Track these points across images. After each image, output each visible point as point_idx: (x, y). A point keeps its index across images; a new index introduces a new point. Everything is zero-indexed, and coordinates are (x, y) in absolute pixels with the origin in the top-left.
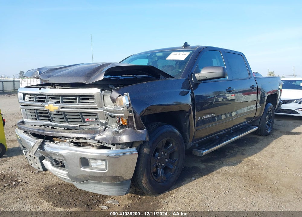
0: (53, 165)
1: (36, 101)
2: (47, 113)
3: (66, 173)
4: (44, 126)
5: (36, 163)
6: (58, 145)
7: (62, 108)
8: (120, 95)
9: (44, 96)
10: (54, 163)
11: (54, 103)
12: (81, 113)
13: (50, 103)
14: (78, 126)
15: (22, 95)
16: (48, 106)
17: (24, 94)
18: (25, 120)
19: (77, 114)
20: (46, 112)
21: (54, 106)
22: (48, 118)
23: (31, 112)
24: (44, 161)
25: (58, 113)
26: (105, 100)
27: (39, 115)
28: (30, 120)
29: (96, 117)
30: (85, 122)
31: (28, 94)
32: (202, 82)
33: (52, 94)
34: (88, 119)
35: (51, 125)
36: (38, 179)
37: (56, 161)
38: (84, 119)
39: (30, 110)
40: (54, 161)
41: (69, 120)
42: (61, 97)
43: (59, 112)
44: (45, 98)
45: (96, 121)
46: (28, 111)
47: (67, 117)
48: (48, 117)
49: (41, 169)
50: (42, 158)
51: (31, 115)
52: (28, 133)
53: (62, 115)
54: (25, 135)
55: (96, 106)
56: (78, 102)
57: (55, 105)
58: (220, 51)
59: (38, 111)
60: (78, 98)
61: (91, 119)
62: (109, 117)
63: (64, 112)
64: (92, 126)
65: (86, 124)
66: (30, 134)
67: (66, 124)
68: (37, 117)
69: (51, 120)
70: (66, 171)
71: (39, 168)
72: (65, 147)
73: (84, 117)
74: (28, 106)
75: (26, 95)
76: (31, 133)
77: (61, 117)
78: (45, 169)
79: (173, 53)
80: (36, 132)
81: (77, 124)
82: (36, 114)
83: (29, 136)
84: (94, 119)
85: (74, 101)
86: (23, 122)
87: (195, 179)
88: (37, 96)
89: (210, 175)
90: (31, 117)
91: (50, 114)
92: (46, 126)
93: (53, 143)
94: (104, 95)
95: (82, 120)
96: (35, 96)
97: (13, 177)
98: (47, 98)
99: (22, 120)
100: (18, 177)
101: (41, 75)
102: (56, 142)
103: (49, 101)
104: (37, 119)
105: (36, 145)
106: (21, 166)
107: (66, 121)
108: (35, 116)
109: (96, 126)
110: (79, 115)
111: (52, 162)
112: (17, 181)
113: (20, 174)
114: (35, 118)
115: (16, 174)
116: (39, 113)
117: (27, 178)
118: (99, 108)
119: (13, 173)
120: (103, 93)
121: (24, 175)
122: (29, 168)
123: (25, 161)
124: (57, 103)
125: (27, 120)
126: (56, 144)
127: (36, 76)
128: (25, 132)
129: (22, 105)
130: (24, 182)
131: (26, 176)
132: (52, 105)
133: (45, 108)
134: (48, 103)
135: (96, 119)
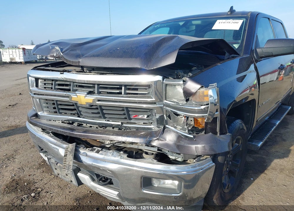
0: (93, 180)
1: (55, 89)
2: (73, 105)
3: (117, 193)
4: (68, 122)
5: (67, 175)
6: (102, 154)
7: (99, 101)
8: (202, 87)
9: (68, 83)
10: (95, 178)
11: (86, 93)
12: (127, 108)
13: (79, 93)
15: (34, 79)
16: (76, 97)
17: (37, 79)
18: (39, 113)
19: (121, 109)
20: (71, 104)
21: (86, 98)
22: (74, 112)
23: (47, 103)
24: (79, 174)
25: (91, 107)
26: (167, 91)
27: (60, 107)
28: (45, 114)
29: (149, 113)
30: (130, 119)
31: (42, 79)
32: (263, 59)
33: (84, 81)
34: (136, 116)
35: (77, 121)
36: (62, 186)
37: (98, 176)
38: (129, 115)
39: (46, 100)
40: (95, 175)
41: (106, 116)
42: (96, 86)
43: (92, 105)
44: (69, 85)
45: (147, 119)
46: (42, 101)
47: (105, 112)
48: (74, 110)
49: (75, 182)
50: (76, 171)
51: (48, 107)
52: (48, 133)
53: (97, 109)
54: (45, 135)
55: (154, 99)
56: (123, 93)
57: (87, 96)
58: (269, 19)
59: (59, 103)
60: (123, 88)
61: (140, 116)
62: (172, 115)
63: (100, 106)
64: (141, 124)
65: (132, 121)
66: (51, 134)
67: (103, 121)
68: (57, 110)
69: (78, 115)
70: (115, 189)
71: (71, 181)
72: (113, 158)
73: (131, 113)
74: (44, 95)
75: (40, 81)
76: (52, 133)
77: (96, 111)
78: (80, 183)
79: (218, 21)
80: (60, 131)
81: (119, 122)
82: (56, 106)
83: (52, 137)
84: (146, 116)
85: (118, 91)
86: (36, 115)
87: (254, 180)
89: (266, 172)
90: (47, 109)
91: (78, 107)
92: (71, 122)
93: (92, 150)
94: (166, 85)
95: (126, 116)
96: (54, 82)
97: (29, 183)
98: (74, 86)
99: (34, 113)
100: (36, 184)
101: (65, 54)
102: (96, 150)
103: (76, 90)
104: (56, 112)
105: (68, 153)
106: (34, 165)
107: (102, 117)
108: (54, 108)
109: (148, 125)
110: (124, 110)
111: (93, 176)
112: (36, 191)
113: (36, 179)
114: (55, 110)
115: (31, 178)
116: (61, 105)
117: (47, 185)
118: (157, 103)
119: (27, 178)
120: (164, 81)
121: (41, 180)
122: (44, 169)
123: (36, 157)
124: (90, 93)
125: (43, 113)
126: (98, 152)
127: (55, 55)
128: (44, 130)
129: (35, 94)
130: (44, 191)
131: (45, 181)
132: (84, 97)
133: (72, 100)
134: (76, 92)
135: (148, 116)
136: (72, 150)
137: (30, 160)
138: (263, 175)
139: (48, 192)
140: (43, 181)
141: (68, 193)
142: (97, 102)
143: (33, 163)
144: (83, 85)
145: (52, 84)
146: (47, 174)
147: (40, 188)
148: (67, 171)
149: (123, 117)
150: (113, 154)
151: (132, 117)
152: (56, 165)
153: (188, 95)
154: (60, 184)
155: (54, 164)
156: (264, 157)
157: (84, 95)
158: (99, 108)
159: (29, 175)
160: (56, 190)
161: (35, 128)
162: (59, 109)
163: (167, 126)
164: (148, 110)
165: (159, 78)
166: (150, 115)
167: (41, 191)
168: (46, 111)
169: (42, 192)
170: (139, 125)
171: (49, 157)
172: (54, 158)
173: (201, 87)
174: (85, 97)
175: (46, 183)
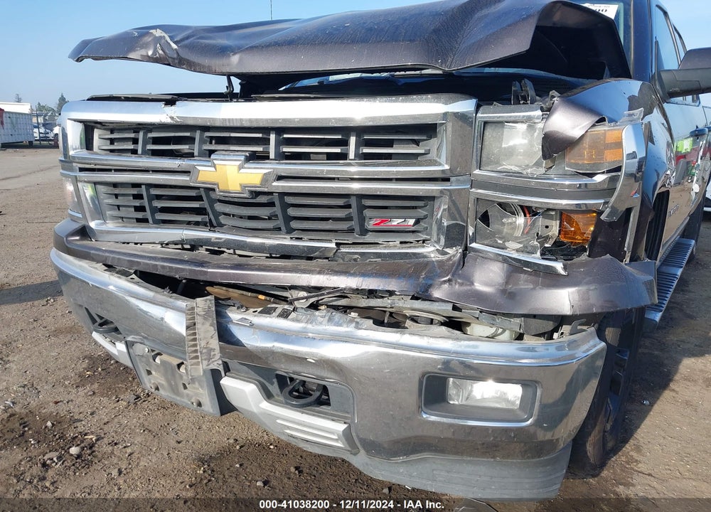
0: (268, 396)
1: (145, 152)
2: (199, 198)
3: (341, 427)
4: (180, 246)
5: (185, 387)
7: (280, 178)
8: (600, 121)
9: (188, 134)
10: (274, 388)
11: (243, 158)
12: (361, 197)
13: (222, 157)
14: (333, 245)
15: (80, 127)
16: (213, 169)
17: (89, 127)
18: (93, 224)
19: (341, 202)
20: (193, 193)
21: (242, 170)
22: (199, 218)
23: (117, 196)
24: (226, 382)
25: (255, 199)
26: (486, 143)
27: (159, 204)
28: (111, 226)
29: (422, 213)
30: (364, 232)
31: (103, 127)
33: (241, 120)
34: (382, 222)
35: (206, 242)
37: (282, 381)
38: (362, 220)
39: (115, 185)
40: (275, 380)
41: (294, 224)
42: (273, 137)
43: (257, 194)
44: (190, 140)
45: (413, 228)
46: (101, 188)
47: (292, 212)
48: (200, 211)
49: (210, 406)
51: (119, 207)
52: (125, 274)
53: (272, 204)
54: (116, 279)
55: (445, 168)
56: (352, 155)
57: (246, 166)
58: (665, 14)
59: (154, 192)
60: (353, 140)
61: (396, 222)
63: (282, 195)
64: (392, 246)
65: (369, 238)
66: (134, 276)
67: (286, 241)
68: (148, 214)
69: (212, 226)
70: (334, 418)
71: (199, 404)
73: (367, 213)
74: (110, 170)
75: (97, 134)
76: (135, 273)
77: (265, 212)
78: (226, 407)
80: (163, 268)
81: (330, 241)
82: (145, 202)
83: (137, 283)
84: (412, 222)
85: (337, 150)
86: (84, 232)
88: (150, 135)
90: (116, 213)
91: (212, 202)
92: (188, 247)
93: (267, 312)
94: (486, 123)
95: (354, 224)
96: (141, 135)
97: (58, 422)
98: (202, 142)
99: (76, 226)
100: (78, 424)
101: (186, 46)
102: (279, 311)
103: (211, 152)
104: (145, 221)
105: (199, 320)
106: (65, 378)
107: (283, 228)
108: (140, 209)
109: (415, 247)
110: (349, 206)
111: (267, 384)
112: (82, 442)
113: (77, 410)
114: (140, 215)
115: (62, 409)
116: (159, 197)
117: (110, 425)
118: (452, 179)
119: (51, 408)
120: (479, 115)
121: (92, 414)
122: (96, 385)
123: (68, 358)
124: (254, 157)
125: (102, 224)
126: (285, 315)
127: (150, 53)
128: (110, 267)
129: (81, 170)
130: (106, 440)
131: (103, 415)
132: (236, 168)
133: (199, 179)
134: (213, 156)
135: (417, 222)
136: (208, 312)
137: (52, 366)
138: (667, 394)
139: (116, 444)
140: (96, 417)
141: (173, 443)
142: (275, 184)
143: (62, 374)
144: (233, 135)
145: (135, 141)
146: (105, 400)
147: (92, 433)
148: (205, 363)
149: (344, 226)
150: (330, 320)
151: (370, 224)
152: (151, 360)
153: (554, 147)
154: (146, 423)
155: (144, 359)
156: (656, 353)
157: (239, 163)
158: (277, 203)
159: (56, 403)
160: (138, 439)
161: (84, 264)
162: (154, 210)
163: (474, 245)
164: (421, 203)
165: (466, 106)
166: (425, 217)
167: (97, 440)
168: (115, 218)
169: (99, 443)
170: (389, 247)
171: (129, 339)
172: (146, 342)
173: (597, 122)
174: (241, 167)
175: (106, 420)
